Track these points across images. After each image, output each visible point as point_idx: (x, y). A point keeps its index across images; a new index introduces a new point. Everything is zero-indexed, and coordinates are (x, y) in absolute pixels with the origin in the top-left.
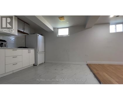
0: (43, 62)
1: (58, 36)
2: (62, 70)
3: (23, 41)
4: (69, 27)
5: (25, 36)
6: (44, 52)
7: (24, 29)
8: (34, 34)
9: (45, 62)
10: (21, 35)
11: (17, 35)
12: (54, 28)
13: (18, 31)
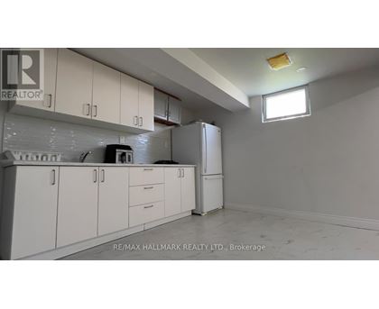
0: (220, 206)
1: (266, 119)
2: (289, 242)
3: (167, 145)
4: (307, 85)
5: (171, 130)
6: (221, 176)
7: (168, 114)
8: (191, 123)
9: (223, 207)
10: (161, 129)
11: (153, 130)
12: (250, 98)
13: (157, 121)
